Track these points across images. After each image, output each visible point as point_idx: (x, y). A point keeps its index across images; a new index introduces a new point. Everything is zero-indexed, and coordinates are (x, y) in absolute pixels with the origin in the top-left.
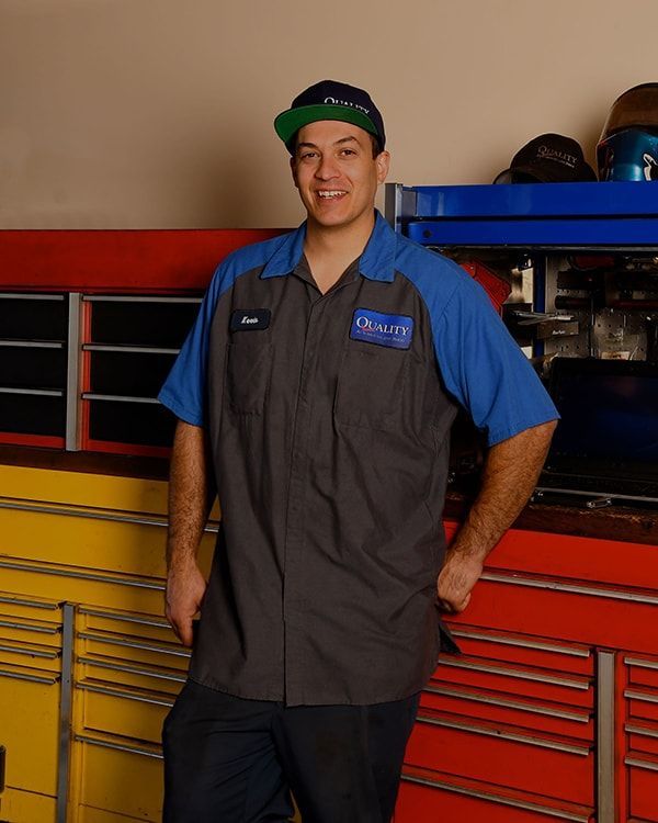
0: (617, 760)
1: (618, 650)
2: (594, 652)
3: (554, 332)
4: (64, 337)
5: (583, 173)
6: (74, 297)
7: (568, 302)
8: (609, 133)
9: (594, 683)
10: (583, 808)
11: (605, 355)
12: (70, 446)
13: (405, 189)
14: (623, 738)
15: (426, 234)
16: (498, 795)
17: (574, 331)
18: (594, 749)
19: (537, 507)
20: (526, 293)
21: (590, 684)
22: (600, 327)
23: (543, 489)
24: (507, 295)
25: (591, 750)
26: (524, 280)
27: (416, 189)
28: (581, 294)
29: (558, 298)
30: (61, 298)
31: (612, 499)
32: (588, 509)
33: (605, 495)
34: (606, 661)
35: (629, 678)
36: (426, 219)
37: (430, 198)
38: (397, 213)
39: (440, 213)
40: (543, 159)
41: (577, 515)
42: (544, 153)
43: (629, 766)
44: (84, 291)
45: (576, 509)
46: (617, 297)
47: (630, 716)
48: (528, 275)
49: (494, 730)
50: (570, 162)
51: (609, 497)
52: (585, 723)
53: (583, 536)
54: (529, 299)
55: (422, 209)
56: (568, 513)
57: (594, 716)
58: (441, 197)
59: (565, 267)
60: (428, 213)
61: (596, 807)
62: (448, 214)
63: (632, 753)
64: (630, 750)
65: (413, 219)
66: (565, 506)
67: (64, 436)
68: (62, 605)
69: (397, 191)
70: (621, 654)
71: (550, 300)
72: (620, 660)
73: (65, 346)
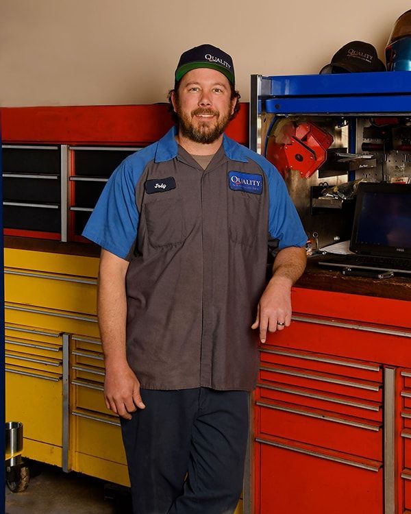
0: (396, 434)
1: (398, 367)
2: (382, 368)
3: (361, 166)
4: (58, 172)
5: (377, 66)
6: (64, 147)
7: (370, 147)
8: (393, 40)
9: (382, 387)
10: (376, 463)
11: (393, 180)
12: (64, 239)
13: (263, 78)
14: (400, 420)
15: (277, 107)
16: (323, 454)
17: (374, 165)
18: (382, 427)
19: (347, 278)
20: (344, 141)
21: (380, 388)
22: (390, 162)
23: (351, 266)
24: (331, 143)
25: (380, 427)
26: (343, 133)
27: (271, 78)
28: (378, 141)
29: (364, 144)
30: (56, 148)
31: (394, 273)
32: (378, 279)
33: (390, 270)
34: (390, 373)
35: (404, 385)
36: (277, 97)
37: (280, 83)
38: (259, 93)
39: (287, 93)
40: (352, 57)
41: (372, 283)
42: (352, 53)
43: (404, 438)
44: (70, 144)
45: (371, 279)
46: (400, 143)
47: (405, 407)
48: (345, 130)
49: (320, 414)
50: (368, 59)
51: (392, 271)
52: (376, 411)
53: (376, 296)
54: (346, 145)
55: (275, 91)
56: (367, 282)
57: (382, 407)
58: (287, 82)
59: (368, 125)
60: (279, 93)
61: (383, 462)
62: (292, 94)
63: (406, 429)
64: (404, 428)
65: (269, 97)
66: (365, 277)
67: (60, 233)
68: (61, 334)
69: (259, 80)
70: (399, 370)
71: (359, 145)
72: (398, 372)
73: (60, 177)
